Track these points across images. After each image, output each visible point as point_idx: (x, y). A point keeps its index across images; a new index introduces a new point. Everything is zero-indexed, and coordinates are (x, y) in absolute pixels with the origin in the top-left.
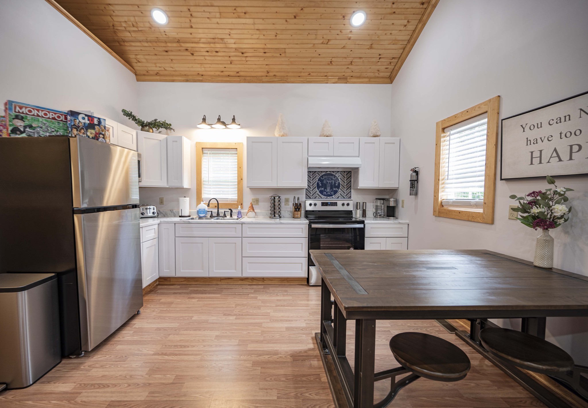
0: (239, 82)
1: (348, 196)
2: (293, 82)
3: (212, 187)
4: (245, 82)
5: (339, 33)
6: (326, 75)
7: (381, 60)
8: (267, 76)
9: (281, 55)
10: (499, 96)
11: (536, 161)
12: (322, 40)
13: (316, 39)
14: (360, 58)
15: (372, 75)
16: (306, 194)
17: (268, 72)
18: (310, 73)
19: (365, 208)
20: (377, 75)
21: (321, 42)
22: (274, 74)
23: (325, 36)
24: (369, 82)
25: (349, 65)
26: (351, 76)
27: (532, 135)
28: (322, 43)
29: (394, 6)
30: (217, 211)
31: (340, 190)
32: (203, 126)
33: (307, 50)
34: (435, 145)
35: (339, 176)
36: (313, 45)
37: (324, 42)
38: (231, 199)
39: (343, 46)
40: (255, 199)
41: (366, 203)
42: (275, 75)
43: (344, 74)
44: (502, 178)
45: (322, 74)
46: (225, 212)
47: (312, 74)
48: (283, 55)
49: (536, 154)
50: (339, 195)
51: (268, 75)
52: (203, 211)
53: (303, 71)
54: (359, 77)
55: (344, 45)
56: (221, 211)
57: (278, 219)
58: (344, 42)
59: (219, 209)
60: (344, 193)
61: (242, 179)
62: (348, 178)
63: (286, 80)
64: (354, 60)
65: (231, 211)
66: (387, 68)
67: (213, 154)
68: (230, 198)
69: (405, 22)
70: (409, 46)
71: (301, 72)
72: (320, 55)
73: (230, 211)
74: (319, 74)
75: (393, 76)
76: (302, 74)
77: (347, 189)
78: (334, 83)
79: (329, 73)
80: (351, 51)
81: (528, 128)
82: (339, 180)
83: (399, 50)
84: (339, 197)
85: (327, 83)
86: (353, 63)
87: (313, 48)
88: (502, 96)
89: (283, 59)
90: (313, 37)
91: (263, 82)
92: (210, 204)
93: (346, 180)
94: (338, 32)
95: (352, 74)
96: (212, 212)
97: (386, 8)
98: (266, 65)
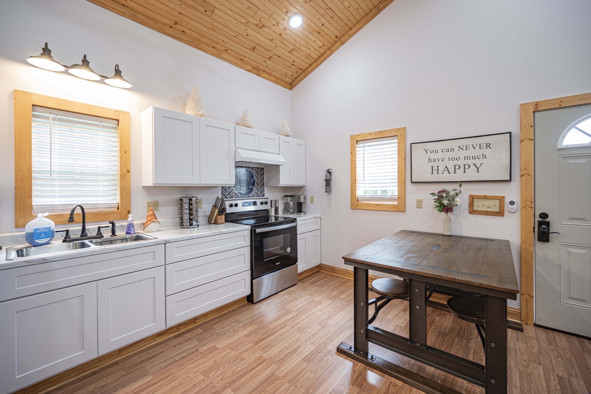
1: (262, 194)
2: (204, 51)
3: (57, 183)
5: (276, 25)
6: (242, 59)
7: (293, 67)
8: (171, 27)
9: (206, 11)
10: (405, 127)
11: (435, 172)
12: (258, 22)
13: (253, 17)
14: (279, 57)
15: (279, 76)
16: (222, 193)
17: (176, 23)
18: (228, 49)
19: (277, 206)
20: (283, 78)
21: (256, 23)
22: (183, 30)
23: (262, 20)
24: (275, 82)
25: (267, 59)
26: (264, 70)
27: (433, 156)
28: (257, 25)
29: (322, 27)
30: (81, 228)
31: (255, 187)
32: (46, 62)
33: (238, 23)
34: (350, 153)
35: (254, 173)
36: (247, 21)
37: (258, 25)
38: (105, 204)
39: (271, 39)
40: (152, 202)
41: (278, 200)
42: (184, 32)
43: (259, 65)
44: (412, 181)
45: (239, 56)
46: (99, 228)
47: (229, 51)
48: (209, 13)
49: (435, 168)
50: (254, 193)
51: (174, 26)
52: (45, 233)
53: (221, 43)
54: (269, 74)
55: (273, 38)
58: (275, 35)
59: (86, 224)
60: (259, 191)
61: (129, 171)
62: (262, 175)
63: (197, 44)
64: (273, 57)
65: (113, 224)
66: (292, 75)
68: (103, 202)
69: (321, 44)
70: (315, 65)
71: (218, 44)
72: (248, 35)
73: (111, 225)
74: (236, 55)
75: (295, 84)
76: (219, 47)
77: (261, 187)
78: (247, 71)
79: (246, 58)
80: (276, 47)
81: (429, 152)
82: (254, 177)
83: (307, 64)
84: (254, 195)
85: (241, 68)
86: (271, 59)
87: (245, 24)
88: (407, 128)
89: (206, 18)
90: (252, 14)
91: (164, 33)
93: (260, 177)
94: (275, 23)
95: (265, 69)
96: (67, 231)
97: (316, 25)
98: (179, 13)
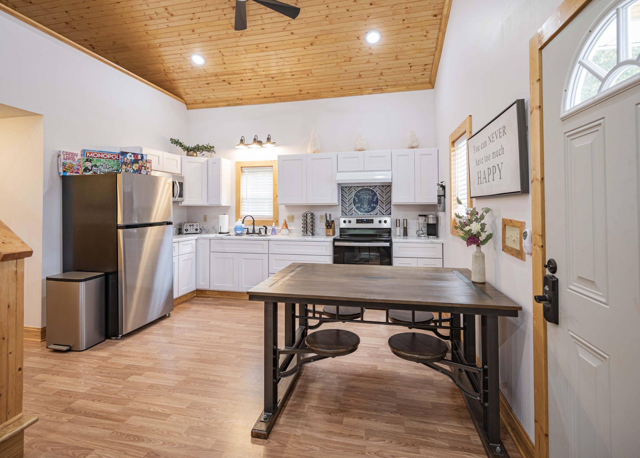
0: (275, 102)
1: (387, 213)
2: (326, 98)
3: (250, 204)
4: (280, 102)
5: (359, 51)
6: (359, 87)
7: (412, 68)
8: (300, 94)
9: (308, 75)
11: (480, 181)
12: (344, 59)
13: (337, 59)
14: (389, 69)
15: (408, 82)
16: (342, 211)
17: (301, 91)
18: (342, 87)
19: (405, 226)
20: (414, 81)
21: (343, 60)
22: (307, 92)
23: (345, 55)
24: (408, 89)
25: (380, 76)
26: (386, 85)
28: (345, 61)
29: (405, 22)
30: (253, 228)
31: (378, 206)
32: (241, 146)
33: (332, 68)
35: (377, 191)
36: (336, 64)
37: (347, 60)
38: (268, 216)
39: (367, 61)
40: (290, 216)
41: (407, 220)
42: (308, 93)
43: (378, 84)
44: (471, 197)
45: (355, 87)
46: (260, 229)
47: (344, 88)
48: (310, 75)
50: (377, 211)
51: (301, 93)
52: (240, 228)
53: (334, 86)
54: (395, 86)
55: (368, 60)
56: (257, 228)
57: (311, 236)
58: (367, 58)
59: (255, 226)
60: (384, 209)
61: (277, 197)
62: (388, 193)
63: (319, 96)
64: (383, 72)
65: (266, 228)
66: (423, 75)
67: (251, 172)
69: (424, 33)
70: (437, 53)
71: (333, 87)
72: (346, 71)
73: (264, 228)
74: (352, 87)
75: (433, 81)
76: (334, 89)
77: (387, 205)
78: (369, 94)
79: (361, 85)
80: (377, 64)
82: (377, 196)
83: (428, 57)
84: (377, 213)
85: (362, 95)
86: (383, 74)
87: (337, 66)
89: (312, 78)
90: (335, 57)
91: (297, 100)
92: (244, 221)
93: (385, 195)
94: (358, 50)
95: (386, 84)
96: (248, 228)
97: (397, 25)
98: (297, 85)
